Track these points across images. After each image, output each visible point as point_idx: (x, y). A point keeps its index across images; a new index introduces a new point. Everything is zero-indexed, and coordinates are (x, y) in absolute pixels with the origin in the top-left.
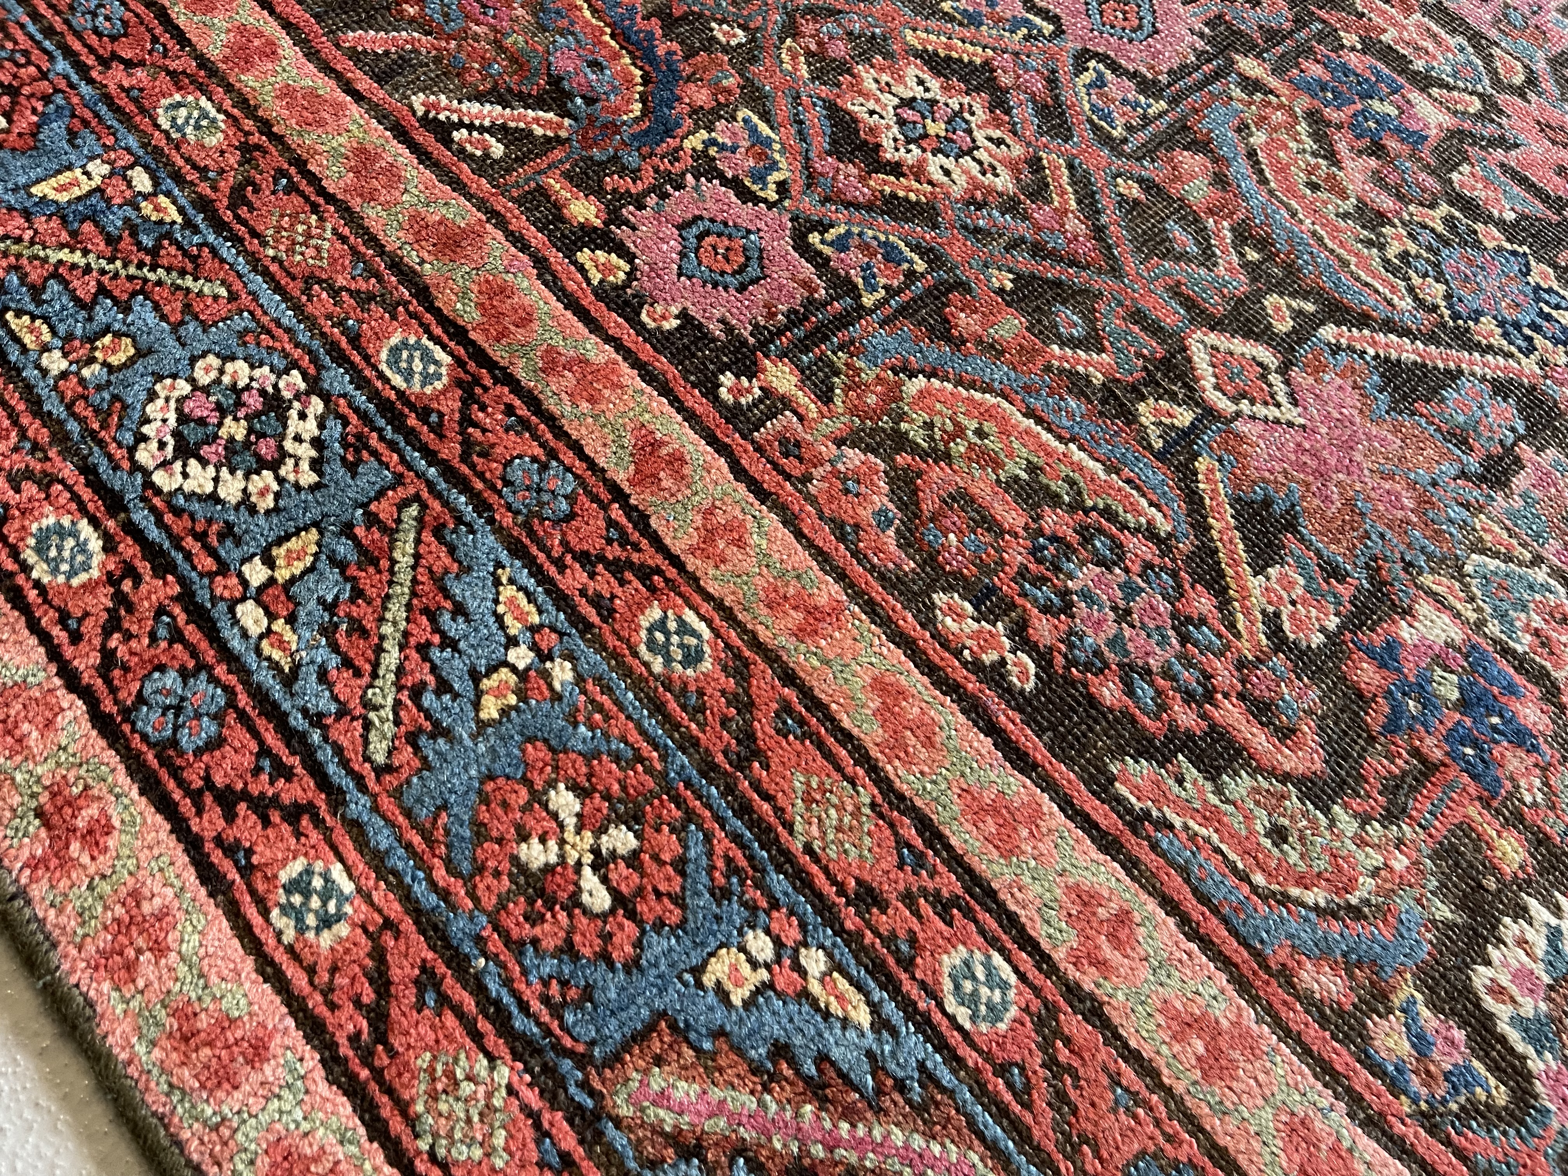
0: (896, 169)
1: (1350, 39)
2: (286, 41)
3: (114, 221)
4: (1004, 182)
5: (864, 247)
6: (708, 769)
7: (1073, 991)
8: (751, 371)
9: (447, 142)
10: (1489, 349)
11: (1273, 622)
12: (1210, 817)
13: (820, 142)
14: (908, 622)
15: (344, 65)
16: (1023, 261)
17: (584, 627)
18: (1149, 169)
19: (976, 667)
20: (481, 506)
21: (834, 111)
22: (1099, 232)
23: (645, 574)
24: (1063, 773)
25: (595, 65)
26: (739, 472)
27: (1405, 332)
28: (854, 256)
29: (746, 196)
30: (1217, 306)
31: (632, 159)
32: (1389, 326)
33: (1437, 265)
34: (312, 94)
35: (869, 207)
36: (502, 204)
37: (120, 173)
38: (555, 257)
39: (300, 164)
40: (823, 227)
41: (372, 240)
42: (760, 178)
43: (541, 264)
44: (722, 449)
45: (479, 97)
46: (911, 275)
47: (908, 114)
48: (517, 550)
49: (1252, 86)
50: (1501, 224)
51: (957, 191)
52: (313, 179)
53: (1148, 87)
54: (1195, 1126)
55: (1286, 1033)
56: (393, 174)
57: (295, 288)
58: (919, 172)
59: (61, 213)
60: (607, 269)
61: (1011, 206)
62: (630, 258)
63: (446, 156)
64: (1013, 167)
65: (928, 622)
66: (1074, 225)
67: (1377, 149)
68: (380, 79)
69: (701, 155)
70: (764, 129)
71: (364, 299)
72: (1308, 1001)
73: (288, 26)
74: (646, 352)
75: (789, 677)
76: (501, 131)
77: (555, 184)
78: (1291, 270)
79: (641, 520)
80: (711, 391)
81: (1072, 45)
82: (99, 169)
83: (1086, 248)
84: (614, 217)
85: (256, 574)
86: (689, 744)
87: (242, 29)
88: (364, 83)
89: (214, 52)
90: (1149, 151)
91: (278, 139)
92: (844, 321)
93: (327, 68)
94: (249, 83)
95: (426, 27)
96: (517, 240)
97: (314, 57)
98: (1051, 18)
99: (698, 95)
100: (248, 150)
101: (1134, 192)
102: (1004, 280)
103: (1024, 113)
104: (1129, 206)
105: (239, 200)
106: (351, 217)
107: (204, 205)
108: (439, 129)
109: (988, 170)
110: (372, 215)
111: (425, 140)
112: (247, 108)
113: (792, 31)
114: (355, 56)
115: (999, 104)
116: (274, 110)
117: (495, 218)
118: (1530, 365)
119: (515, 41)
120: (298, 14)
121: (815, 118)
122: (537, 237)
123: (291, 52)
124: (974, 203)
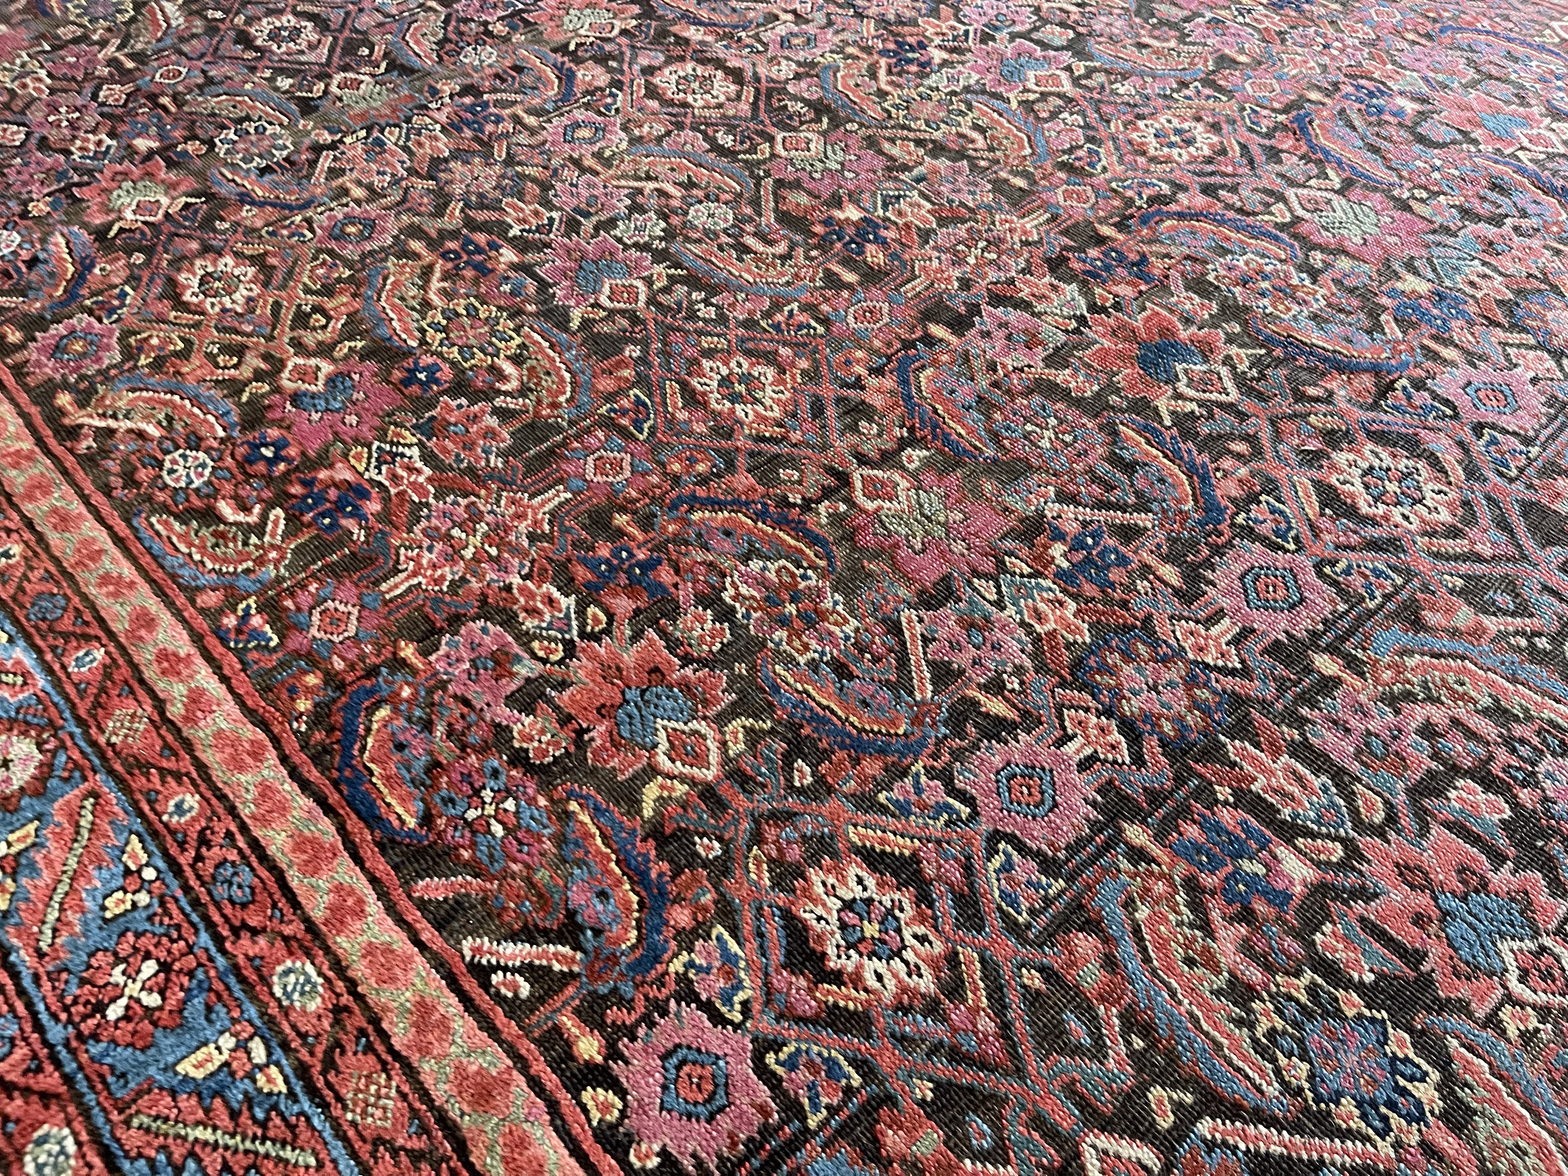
0: (837, 977)
1: (1223, 792)
2: (371, 896)
3: (236, 1096)
4: (926, 983)
5: (811, 1065)
9: (486, 985)
10: (1348, 1134)
13: (778, 955)
15: (414, 915)
16: (942, 1068)
18: (1051, 956)
21: (789, 918)
22: (1005, 1028)
25: (603, 895)
27: (1271, 1122)
28: (803, 1075)
29: (718, 1019)
30: (1106, 1104)
31: (627, 989)
32: (1259, 1116)
33: (1301, 1042)
34: (388, 950)
35: (816, 1022)
36: (527, 1048)
37: (242, 1046)
38: (564, 1098)
39: (375, 1021)
40: (777, 1046)
41: (425, 1096)
42: (728, 1001)
43: (553, 1107)
45: (514, 937)
46: (849, 1091)
47: (850, 918)
49: (1137, 855)
50: (1360, 988)
51: (888, 997)
52: (384, 1036)
53: (1049, 866)
56: (444, 1025)
57: (364, 1150)
58: (857, 980)
59: (196, 1088)
60: (605, 1108)
61: (932, 1008)
62: (622, 1093)
63: (483, 1000)
64: (934, 963)
66: (986, 1024)
67: (1246, 915)
68: (439, 926)
69: (682, 979)
70: (733, 946)
71: (416, 1157)
73: (374, 880)
76: (528, 970)
77: (568, 1022)
78: (1172, 1057)
81: (985, 827)
82: (227, 1042)
83: (995, 1049)
84: (613, 1053)
87: (339, 889)
88: (428, 934)
89: (318, 914)
90: (1048, 937)
91: (360, 998)
92: (793, 1146)
93: (401, 921)
94: (342, 943)
95: (476, 870)
96: (535, 1084)
97: (391, 909)
98: (968, 800)
99: (681, 917)
100: (338, 1011)
101: (1036, 981)
102: (925, 1090)
103: (945, 905)
104: (1032, 998)
105: (329, 1064)
106: (410, 1072)
107: (303, 1071)
108: (482, 973)
109: (914, 971)
110: (427, 1068)
111: (470, 985)
112: (339, 967)
113: (758, 838)
114: (422, 905)
115: (924, 898)
116: (359, 970)
117: (521, 1063)
118: (1385, 1148)
119: (542, 876)
120: (381, 867)
121: (774, 929)
122: (551, 1080)
123: (374, 907)
124: (902, 1008)
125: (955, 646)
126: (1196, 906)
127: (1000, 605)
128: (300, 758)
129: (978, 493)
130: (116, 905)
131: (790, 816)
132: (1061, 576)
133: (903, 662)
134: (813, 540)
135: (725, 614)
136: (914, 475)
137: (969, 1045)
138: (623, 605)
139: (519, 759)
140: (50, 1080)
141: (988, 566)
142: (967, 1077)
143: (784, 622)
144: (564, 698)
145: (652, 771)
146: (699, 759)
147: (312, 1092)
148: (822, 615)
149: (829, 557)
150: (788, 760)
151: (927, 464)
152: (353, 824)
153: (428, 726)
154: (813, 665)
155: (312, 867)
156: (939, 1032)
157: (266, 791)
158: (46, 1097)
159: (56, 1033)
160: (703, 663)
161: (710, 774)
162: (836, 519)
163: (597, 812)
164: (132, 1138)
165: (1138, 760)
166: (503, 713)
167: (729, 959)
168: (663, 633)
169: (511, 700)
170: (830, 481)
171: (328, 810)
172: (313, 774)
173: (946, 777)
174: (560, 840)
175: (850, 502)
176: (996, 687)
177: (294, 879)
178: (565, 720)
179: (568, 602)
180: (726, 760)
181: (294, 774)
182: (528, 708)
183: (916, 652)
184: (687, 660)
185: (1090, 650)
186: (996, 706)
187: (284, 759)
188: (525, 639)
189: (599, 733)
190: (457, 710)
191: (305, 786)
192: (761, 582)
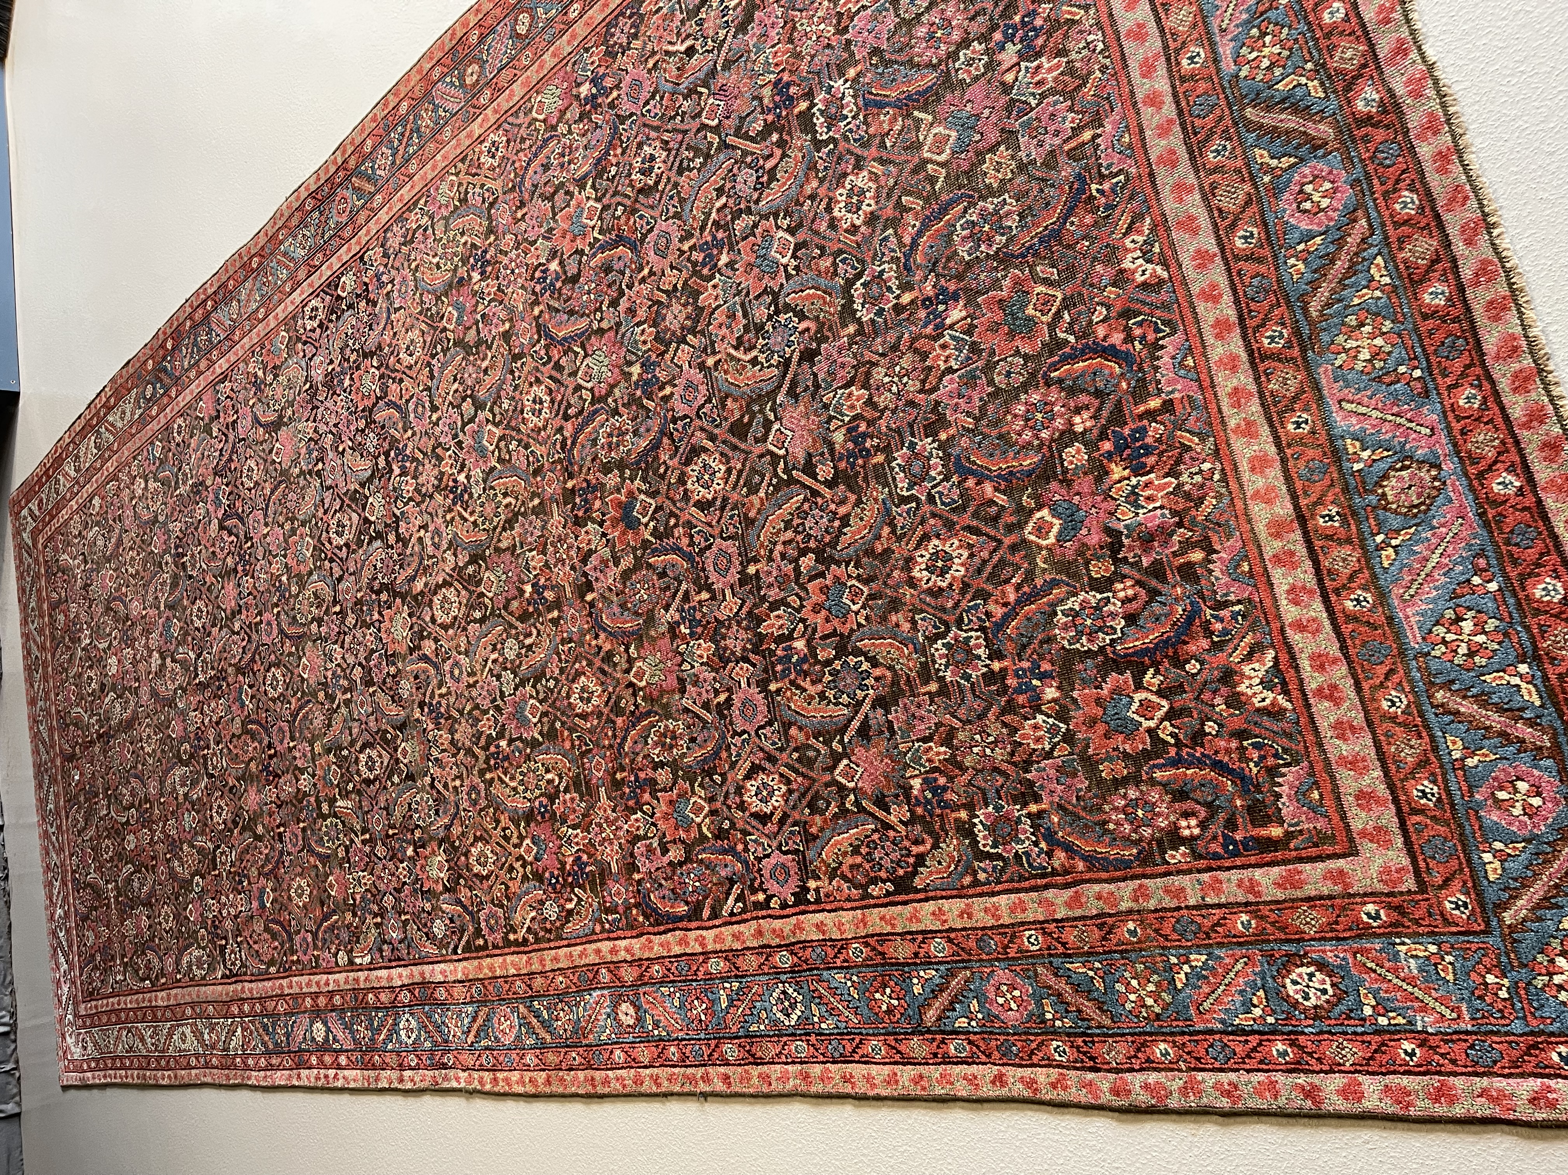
0: (772, 814)
1: (773, 646)
2: (701, 932)
3: (735, 997)
4: (784, 788)
5: (789, 838)
6: (883, 965)
7: (947, 931)
8: (808, 890)
9: (736, 915)
10: (864, 699)
11: (901, 821)
12: (931, 873)
13: (760, 827)
14: (872, 902)
15: (711, 923)
16: (804, 803)
17: (847, 968)
18: (793, 745)
19: (885, 896)
20: (818, 969)
21: (752, 815)
22: (803, 775)
23: (842, 948)
24: (911, 896)
25: (726, 865)
26: (829, 911)
27: (853, 718)
28: (790, 842)
29: (768, 856)
30: (830, 761)
31: (752, 876)
32: (850, 720)
33: (840, 690)
34: (716, 936)
35: (780, 829)
36: (754, 914)
37: (724, 989)
38: (770, 912)
39: (732, 950)
40: (781, 845)
41: (754, 948)
42: (765, 849)
43: (770, 916)
44: (823, 910)
45: (727, 899)
46: (799, 833)
47: (760, 796)
48: (829, 969)
49: (778, 691)
50: (835, 658)
51: (782, 803)
52: (736, 950)
53: (770, 723)
54: (976, 929)
55: (971, 896)
56: (740, 932)
57: (760, 971)
58: (775, 808)
59: (729, 1006)
60: (776, 903)
61: (790, 792)
62: (775, 895)
63: (738, 918)
64: (780, 782)
65: (873, 897)
66: (800, 779)
67: (806, 674)
68: (716, 918)
69: (755, 858)
70: (753, 837)
71: (767, 959)
72: (968, 887)
73: (698, 928)
74: (797, 910)
75: (873, 936)
76: (737, 901)
77: (753, 898)
78: (828, 732)
79: (831, 940)
80: (809, 902)
81: (753, 733)
82: (722, 992)
83: (807, 783)
84: (765, 891)
85: (816, 1019)
86: (877, 965)
87: (696, 940)
88: (717, 922)
89: (700, 949)
90: (787, 741)
91: (725, 951)
92: (804, 857)
93: (710, 928)
94: (710, 948)
95: (706, 897)
96: (763, 917)
97: (707, 928)
98: (744, 732)
99: (740, 847)
100: (726, 959)
101: (795, 755)
102: (807, 811)
103: (768, 765)
104: (799, 760)
105: (737, 969)
106: (748, 949)
107: (736, 976)
108: (732, 914)
109: (779, 789)
110: (748, 944)
111: (734, 919)
112: (716, 952)
113: (729, 807)
114: (709, 919)
115: (764, 770)
116: (718, 947)
117: (757, 918)
118: (871, 692)
119: (715, 880)
120: (694, 924)
121: (754, 823)
122: (764, 913)
123: (704, 933)
124: (786, 801)
125: (700, 694)
126: (798, 687)
127: (693, 667)
128: (656, 929)
129: (654, 639)
130: (677, 1004)
131: (727, 792)
132: (692, 634)
133: (698, 717)
134: (648, 714)
135: (662, 765)
136: (639, 657)
137: (802, 790)
138: (647, 796)
139: (681, 864)
140: (713, 1043)
141: (679, 658)
142: (808, 797)
143: (671, 747)
144: (668, 838)
145: (699, 825)
146: (702, 808)
147: (742, 977)
148: (674, 732)
149: (656, 713)
150: (712, 780)
151: (637, 648)
152: (680, 925)
153: (661, 885)
154: (688, 748)
155: (687, 944)
156: (796, 795)
157: (661, 945)
158: (717, 1046)
159: (702, 1036)
160: (674, 784)
161: (707, 809)
162: (644, 699)
163: (704, 850)
164: (734, 1029)
165: (754, 666)
166: (666, 860)
167: (755, 841)
168: (661, 791)
169: (663, 854)
170: (631, 690)
171: (674, 930)
172: (662, 928)
173: (736, 734)
174: (707, 868)
175: (641, 689)
176: (717, 693)
177: (688, 951)
178: (674, 842)
179: (639, 815)
180: (705, 800)
181: (660, 933)
182: (668, 851)
183: (696, 709)
184: (671, 790)
185: (717, 649)
186: (722, 697)
187: (655, 934)
188: (645, 837)
189: (683, 835)
190: (659, 873)
191: (665, 932)
192: (656, 744)
